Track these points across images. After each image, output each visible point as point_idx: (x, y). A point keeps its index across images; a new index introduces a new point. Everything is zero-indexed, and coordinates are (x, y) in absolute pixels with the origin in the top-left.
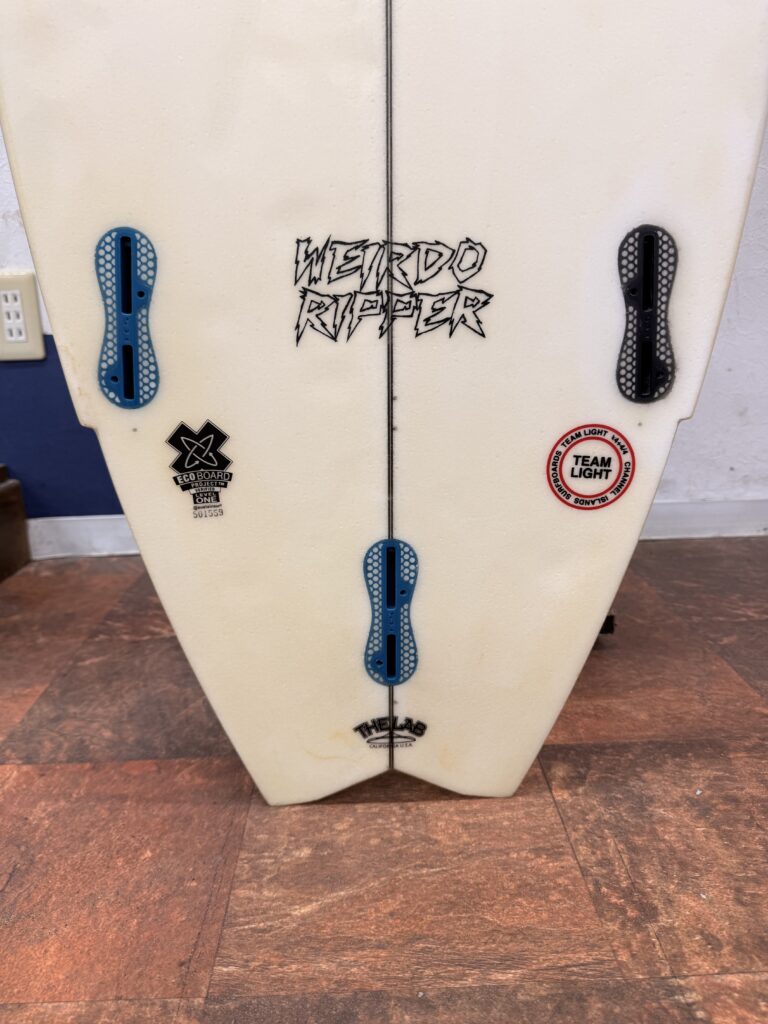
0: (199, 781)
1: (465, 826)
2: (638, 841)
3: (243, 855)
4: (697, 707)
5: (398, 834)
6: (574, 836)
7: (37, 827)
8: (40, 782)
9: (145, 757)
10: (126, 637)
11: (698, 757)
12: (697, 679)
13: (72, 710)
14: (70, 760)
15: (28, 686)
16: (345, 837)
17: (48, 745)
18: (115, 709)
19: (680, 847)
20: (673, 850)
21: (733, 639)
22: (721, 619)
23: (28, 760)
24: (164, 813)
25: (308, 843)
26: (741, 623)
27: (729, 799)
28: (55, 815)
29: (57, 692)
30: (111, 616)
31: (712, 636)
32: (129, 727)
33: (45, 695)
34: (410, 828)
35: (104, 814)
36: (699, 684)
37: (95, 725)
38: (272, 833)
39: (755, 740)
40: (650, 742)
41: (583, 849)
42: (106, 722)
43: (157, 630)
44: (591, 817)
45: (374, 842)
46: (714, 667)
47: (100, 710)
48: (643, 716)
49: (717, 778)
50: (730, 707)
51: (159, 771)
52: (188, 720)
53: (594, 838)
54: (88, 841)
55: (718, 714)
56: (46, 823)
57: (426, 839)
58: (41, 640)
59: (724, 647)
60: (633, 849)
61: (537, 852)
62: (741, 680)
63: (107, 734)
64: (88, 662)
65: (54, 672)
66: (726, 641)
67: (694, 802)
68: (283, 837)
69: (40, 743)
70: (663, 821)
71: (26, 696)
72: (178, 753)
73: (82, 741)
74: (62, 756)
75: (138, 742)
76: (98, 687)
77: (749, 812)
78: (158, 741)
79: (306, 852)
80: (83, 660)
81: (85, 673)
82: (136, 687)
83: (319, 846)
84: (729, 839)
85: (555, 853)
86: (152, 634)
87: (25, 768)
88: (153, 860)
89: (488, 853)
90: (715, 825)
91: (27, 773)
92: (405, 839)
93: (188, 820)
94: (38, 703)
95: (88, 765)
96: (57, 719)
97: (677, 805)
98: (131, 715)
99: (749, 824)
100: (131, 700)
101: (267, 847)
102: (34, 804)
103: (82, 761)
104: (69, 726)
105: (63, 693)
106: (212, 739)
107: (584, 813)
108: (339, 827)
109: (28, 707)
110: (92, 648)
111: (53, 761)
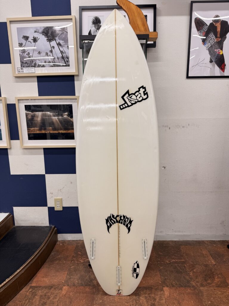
0: (89, 290)
1: (119, 298)
2: (137, 302)
3: (95, 301)
4: (152, 281)
5: (111, 299)
6: (131, 300)
7: (71, 296)
8: (70, 289)
9: (82, 286)
10: (76, 262)
11: (149, 290)
12: (153, 275)
13: (72, 277)
14: (73, 286)
15: (65, 272)
16: (105, 299)
17: (70, 283)
18: (77, 277)
19: (142, 303)
20: (141, 303)
21: (162, 267)
22: (162, 263)
23: (68, 286)
24: (85, 295)
25: (101, 300)
26: (165, 264)
27: (150, 297)
28: (73, 294)
29: (69, 273)
30: (73, 256)
31: (159, 267)
32: (79, 280)
33: (67, 274)
34: (113, 298)
35: (79, 294)
36: (154, 277)
37: (75, 280)
38: (98, 298)
39: (157, 287)
40: (144, 287)
41: (131, 302)
42: (76, 279)
43: (80, 260)
44: (133, 298)
45: (109, 300)
46: (157, 274)
47: (75, 277)
48: (144, 282)
49: (150, 293)
50: (156, 281)
51: (84, 288)
52: (87, 280)
53: (132, 302)
54: (77, 298)
55: (154, 282)
56: (72, 295)
57: (114, 300)
58: (64, 262)
59: (160, 269)
60: (136, 303)
61: (126, 302)
62: (159, 276)
63: (77, 281)
64: (72, 267)
65: (68, 269)
66: (161, 268)
67: (145, 297)
68: (99, 299)
69: (69, 283)
70: (141, 299)
71: (65, 274)
72: (86, 285)
73: (74, 283)
74: (72, 285)
75: (81, 283)
76: (74, 272)
77: (151, 298)
78: (83, 283)
79: (101, 301)
80: (71, 267)
81: (72, 270)
82: (79, 273)
83: (103, 300)
84: (147, 302)
85: (128, 303)
86: (80, 261)
87: (68, 287)
88: (85, 301)
89: (121, 302)
90: (146, 300)
91: (68, 288)
92: (112, 300)
93: (88, 296)
94: (67, 275)
95: (75, 287)
96: (70, 279)
97: (143, 297)
98: (79, 278)
99: (150, 300)
100: (79, 275)
101: (97, 300)
102: (70, 292)
103: (75, 286)
104: (72, 280)
105: (70, 273)
106: (90, 283)
107: (132, 297)
108: (105, 298)
109: (66, 276)
110: (72, 264)
111: (71, 286)
